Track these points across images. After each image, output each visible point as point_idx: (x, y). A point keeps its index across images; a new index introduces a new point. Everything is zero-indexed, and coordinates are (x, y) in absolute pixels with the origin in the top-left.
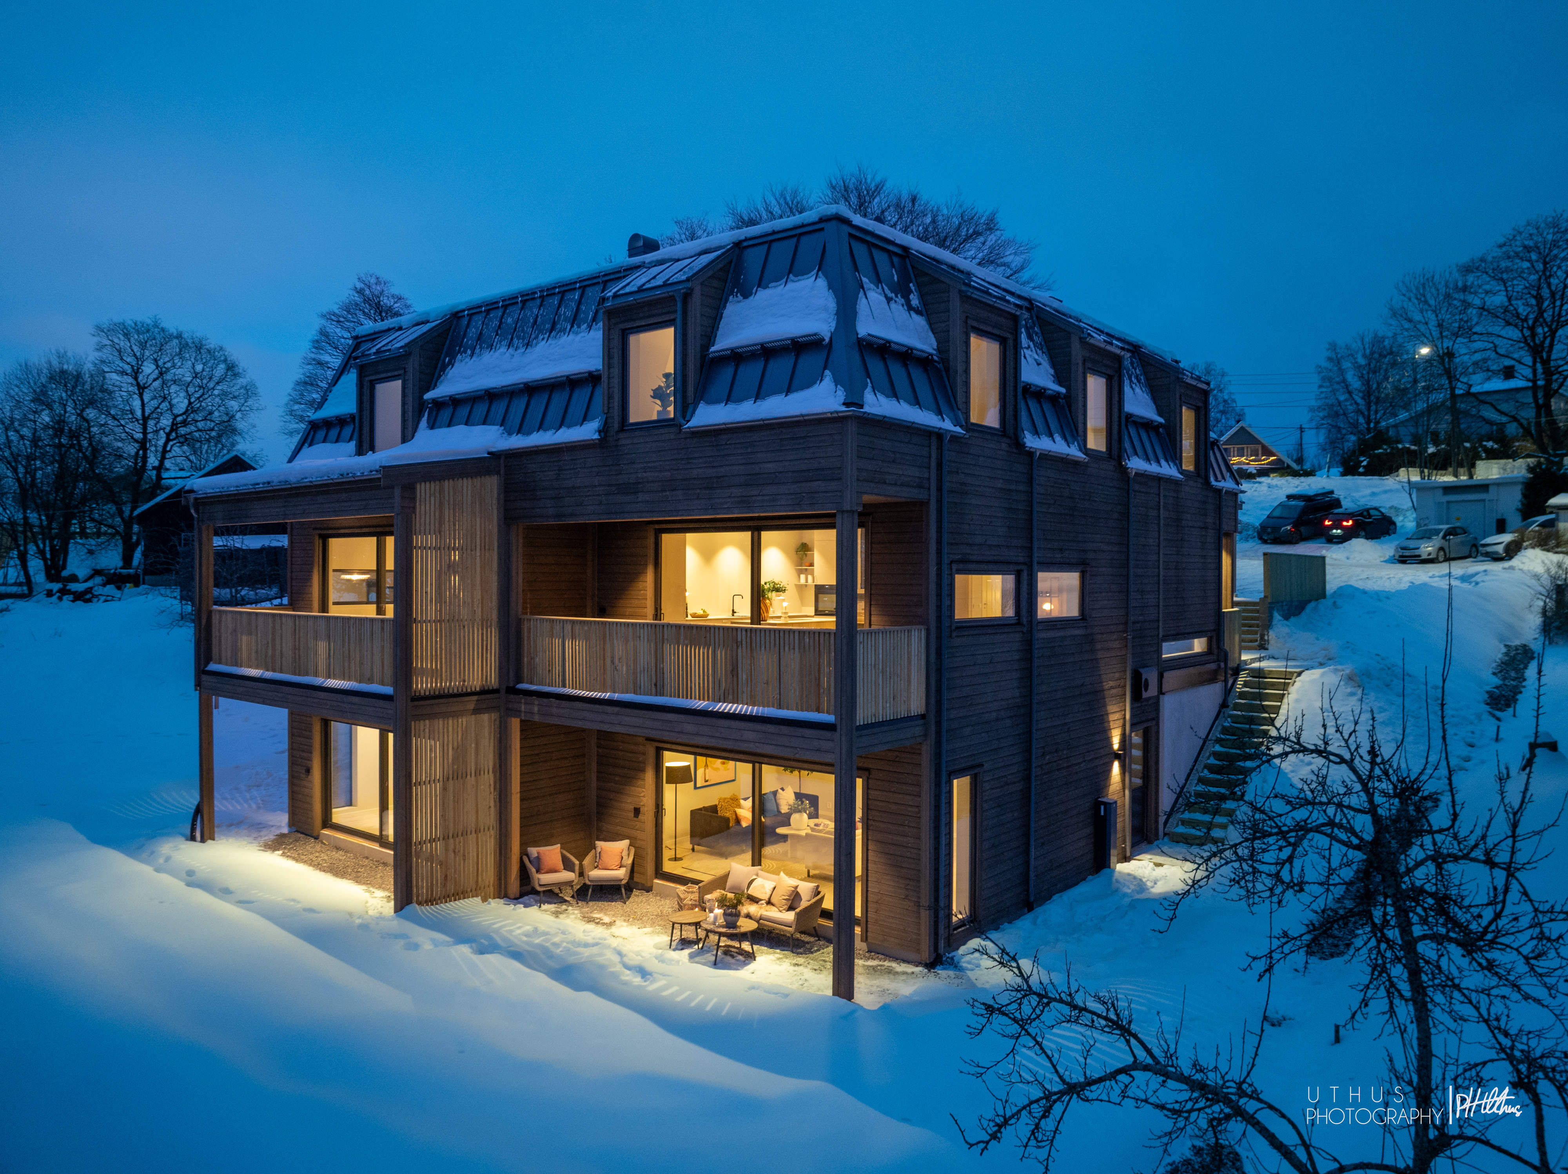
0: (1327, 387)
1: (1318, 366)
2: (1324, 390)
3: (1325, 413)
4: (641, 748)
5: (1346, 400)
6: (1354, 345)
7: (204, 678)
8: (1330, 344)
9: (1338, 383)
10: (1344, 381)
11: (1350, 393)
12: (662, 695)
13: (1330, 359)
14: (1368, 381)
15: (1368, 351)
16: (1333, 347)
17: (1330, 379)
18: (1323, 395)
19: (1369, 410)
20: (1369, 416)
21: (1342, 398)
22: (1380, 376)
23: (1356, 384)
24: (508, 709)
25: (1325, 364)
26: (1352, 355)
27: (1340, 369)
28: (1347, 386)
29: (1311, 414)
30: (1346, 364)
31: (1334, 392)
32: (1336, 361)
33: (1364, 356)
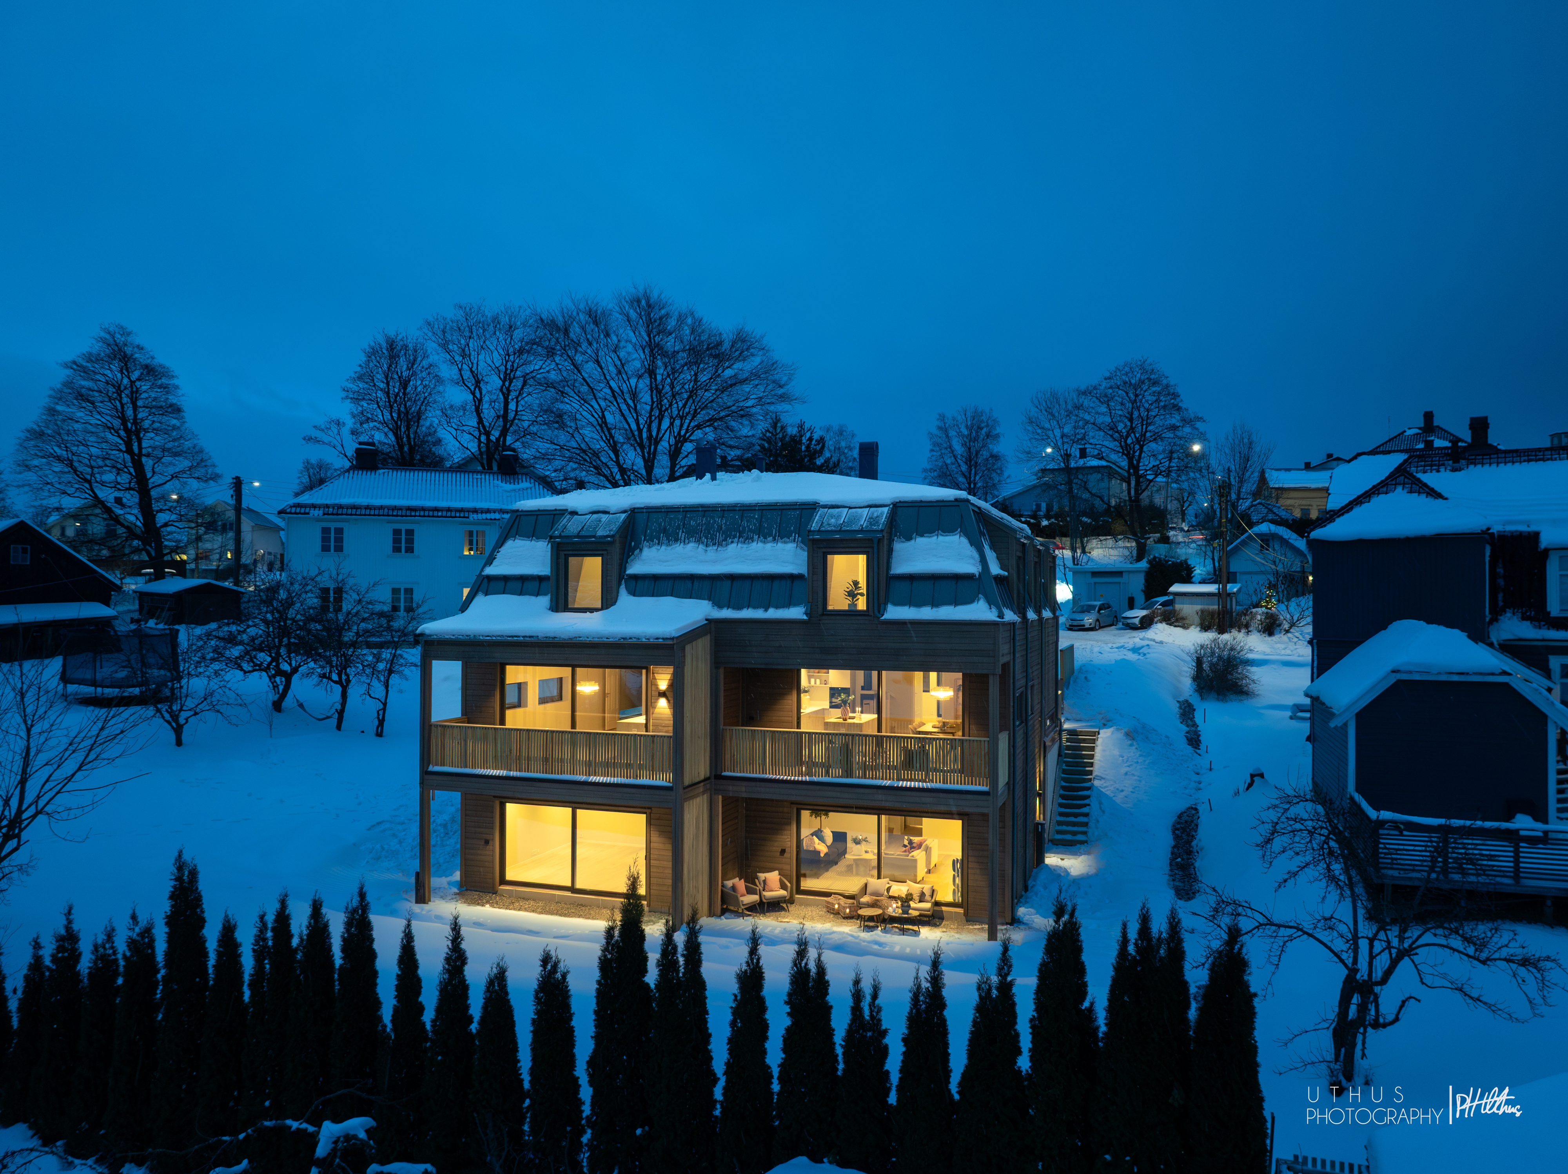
0: (937, 451)
1: (930, 433)
2: (934, 453)
3: (935, 474)
4: (785, 810)
5: (952, 464)
6: (959, 418)
7: (427, 777)
8: (940, 415)
9: (946, 448)
10: (950, 447)
11: (955, 457)
12: (851, 777)
13: (940, 428)
14: (969, 449)
15: (969, 423)
16: (942, 417)
17: (939, 445)
18: (933, 458)
19: (970, 473)
20: (970, 478)
21: (948, 461)
22: (978, 445)
23: (959, 449)
24: (715, 790)
25: (935, 431)
26: (958, 426)
27: (947, 436)
28: (953, 452)
29: (924, 474)
30: (952, 433)
31: (942, 456)
32: (944, 430)
33: (967, 427)
